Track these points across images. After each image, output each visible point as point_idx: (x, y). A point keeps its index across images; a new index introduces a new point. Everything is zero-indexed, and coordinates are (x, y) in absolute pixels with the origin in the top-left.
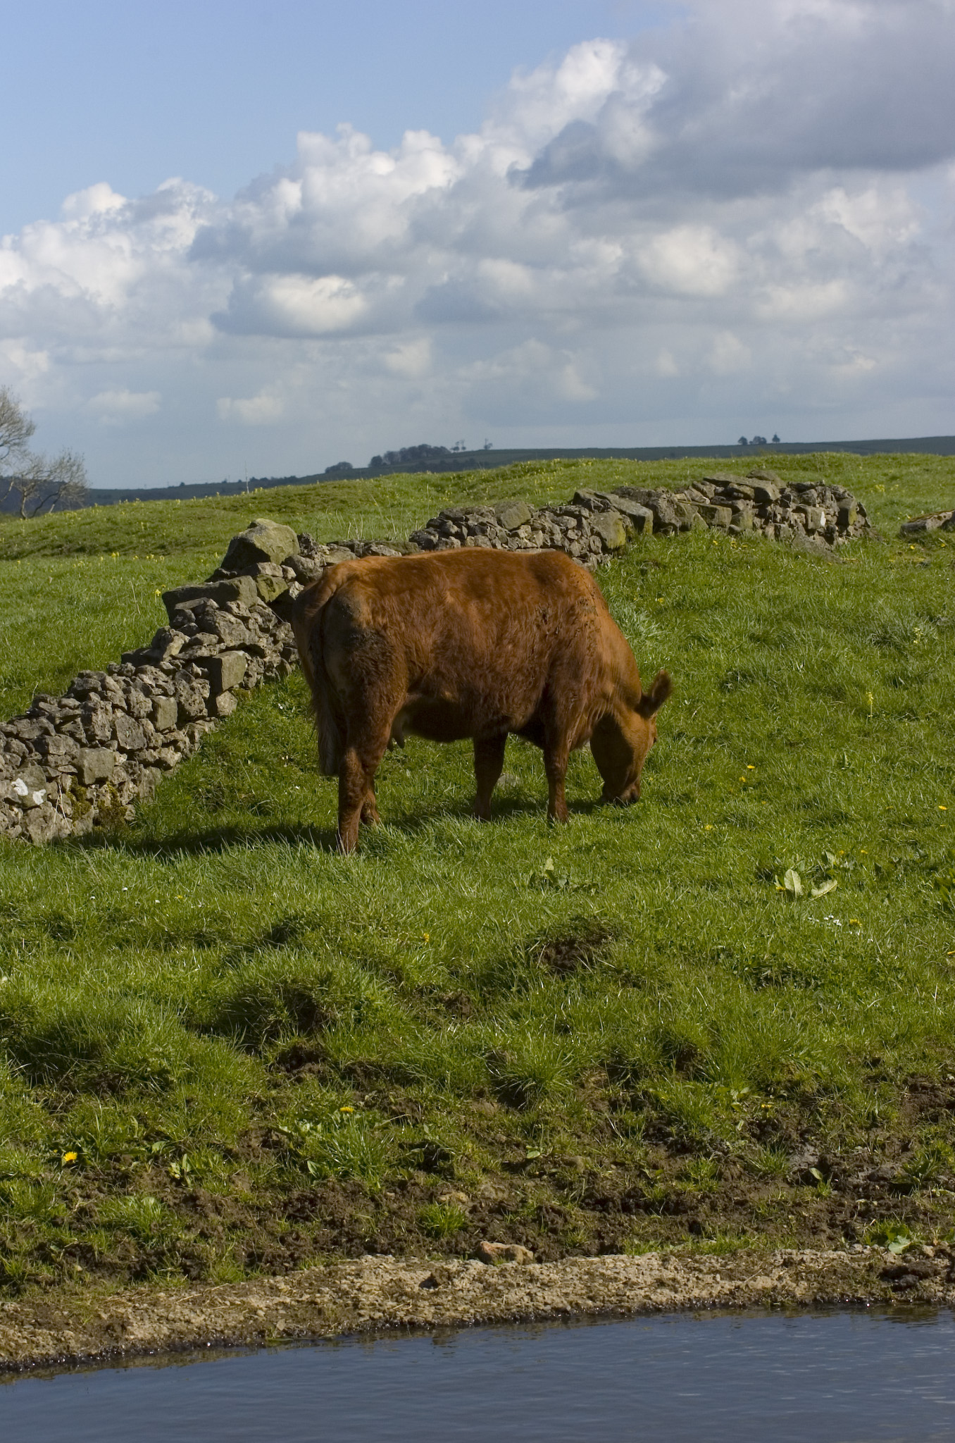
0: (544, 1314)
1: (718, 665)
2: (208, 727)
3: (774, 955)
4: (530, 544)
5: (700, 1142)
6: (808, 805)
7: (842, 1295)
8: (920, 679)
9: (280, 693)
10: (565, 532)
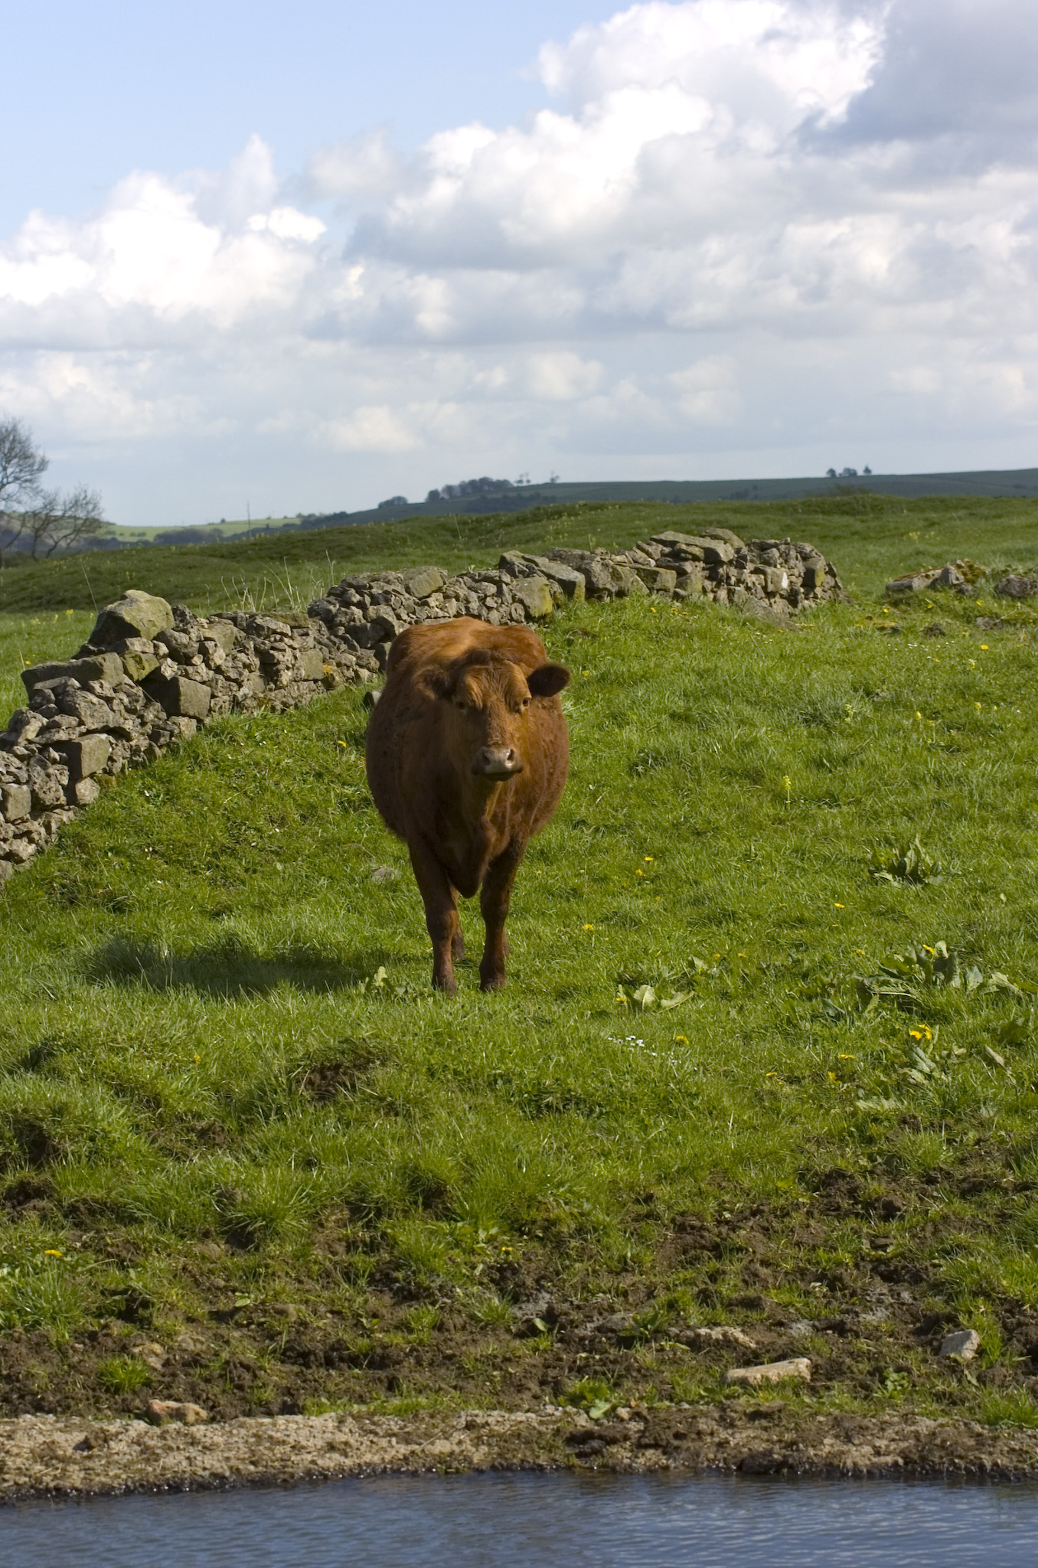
0: (200, 1479)
1: (630, 747)
2: (66, 816)
3: (557, 1080)
4: (441, 614)
5: (428, 1289)
6: (697, 902)
7: (522, 1461)
8: (845, 761)
9: (149, 780)
10: (482, 600)
